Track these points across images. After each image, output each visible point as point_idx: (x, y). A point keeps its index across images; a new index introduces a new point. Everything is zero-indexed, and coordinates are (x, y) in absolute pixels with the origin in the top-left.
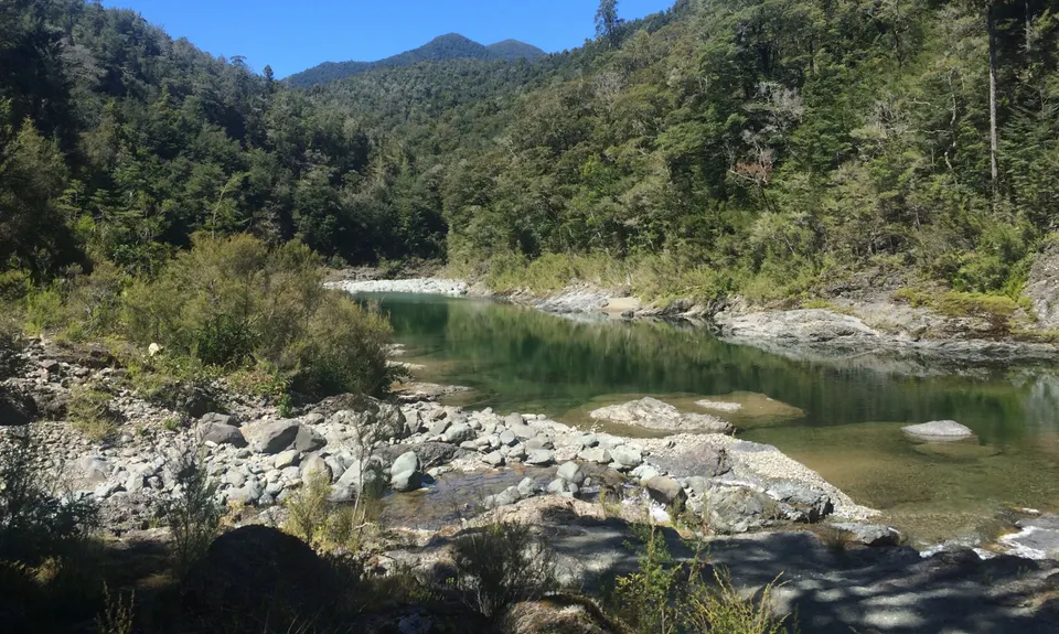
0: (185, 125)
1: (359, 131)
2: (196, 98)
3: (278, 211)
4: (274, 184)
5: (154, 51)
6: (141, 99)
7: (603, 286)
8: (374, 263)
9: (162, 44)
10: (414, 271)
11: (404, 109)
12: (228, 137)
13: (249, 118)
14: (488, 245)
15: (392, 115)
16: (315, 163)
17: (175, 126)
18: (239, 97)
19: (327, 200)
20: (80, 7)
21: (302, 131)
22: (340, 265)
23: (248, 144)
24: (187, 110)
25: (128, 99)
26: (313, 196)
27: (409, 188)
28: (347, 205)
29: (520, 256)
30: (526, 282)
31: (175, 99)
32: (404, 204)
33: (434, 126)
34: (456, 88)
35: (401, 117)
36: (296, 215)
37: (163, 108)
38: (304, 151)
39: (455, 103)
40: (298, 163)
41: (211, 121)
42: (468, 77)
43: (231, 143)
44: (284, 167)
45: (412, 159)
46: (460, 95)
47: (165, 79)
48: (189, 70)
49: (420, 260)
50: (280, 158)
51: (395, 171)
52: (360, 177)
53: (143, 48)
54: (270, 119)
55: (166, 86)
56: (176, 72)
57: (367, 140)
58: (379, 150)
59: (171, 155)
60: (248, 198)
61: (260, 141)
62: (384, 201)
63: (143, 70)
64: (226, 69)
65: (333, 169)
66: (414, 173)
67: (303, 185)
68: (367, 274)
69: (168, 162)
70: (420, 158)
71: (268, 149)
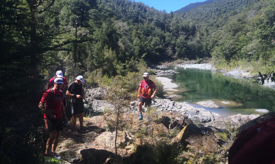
0: (152, 29)
1: (193, 25)
2: (154, 21)
3: (172, 47)
4: (171, 41)
5: (146, 11)
6: (143, 23)
7: (242, 69)
8: (195, 59)
9: (147, 9)
10: (206, 61)
11: (210, 15)
12: (161, 30)
13: (166, 25)
14: (218, 57)
15: (207, 17)
16: (182, 34)
17: (149, 29)
18: (164, 20)
19: (184, 44)
20: (131, 3)
21: (179, 26)
22: (187, 60)
23: (166, 31)
24: (152, 25)
25: (140, 23)
26: (181, 43)
27: (206, 39)
28: (189, 45)
29: (225, 60)
30: (225, 67)
31: (150, 22)
32: (204, 44)
33: (218, 20)
34: (226, 8)
35: (209, 17)
36: (176, 48)
37: (147, 25)
38: (179, 32)
39: (225, 12)
40: (177, 35)
41: (157, 27)
42: (229, 4)
43: (162, 32)
44: (174, 36)
45: (207, 31)
46: (227, 9)
47: (148, 18)
48: (153, 15)
49: (208, 58)
50: (173, 34)
51: (203, 35)
52: (193, 37)
53: (143, 11)
54: (171, 24)
55: (148, 20)
56: (150, 16)
57: (195, 27)
58: (198, 30)
59: (148, 36)
60: (165, 45)
61: (169, 30)
62: (199, 43)
63: (143, 16)
64: (161, 13)
65: (186, 36)
66: (208, 35)
67: (178, 40)
68: (193, 62)
69: (148, 37)
70: (210, 31)
71: (170, 32)
